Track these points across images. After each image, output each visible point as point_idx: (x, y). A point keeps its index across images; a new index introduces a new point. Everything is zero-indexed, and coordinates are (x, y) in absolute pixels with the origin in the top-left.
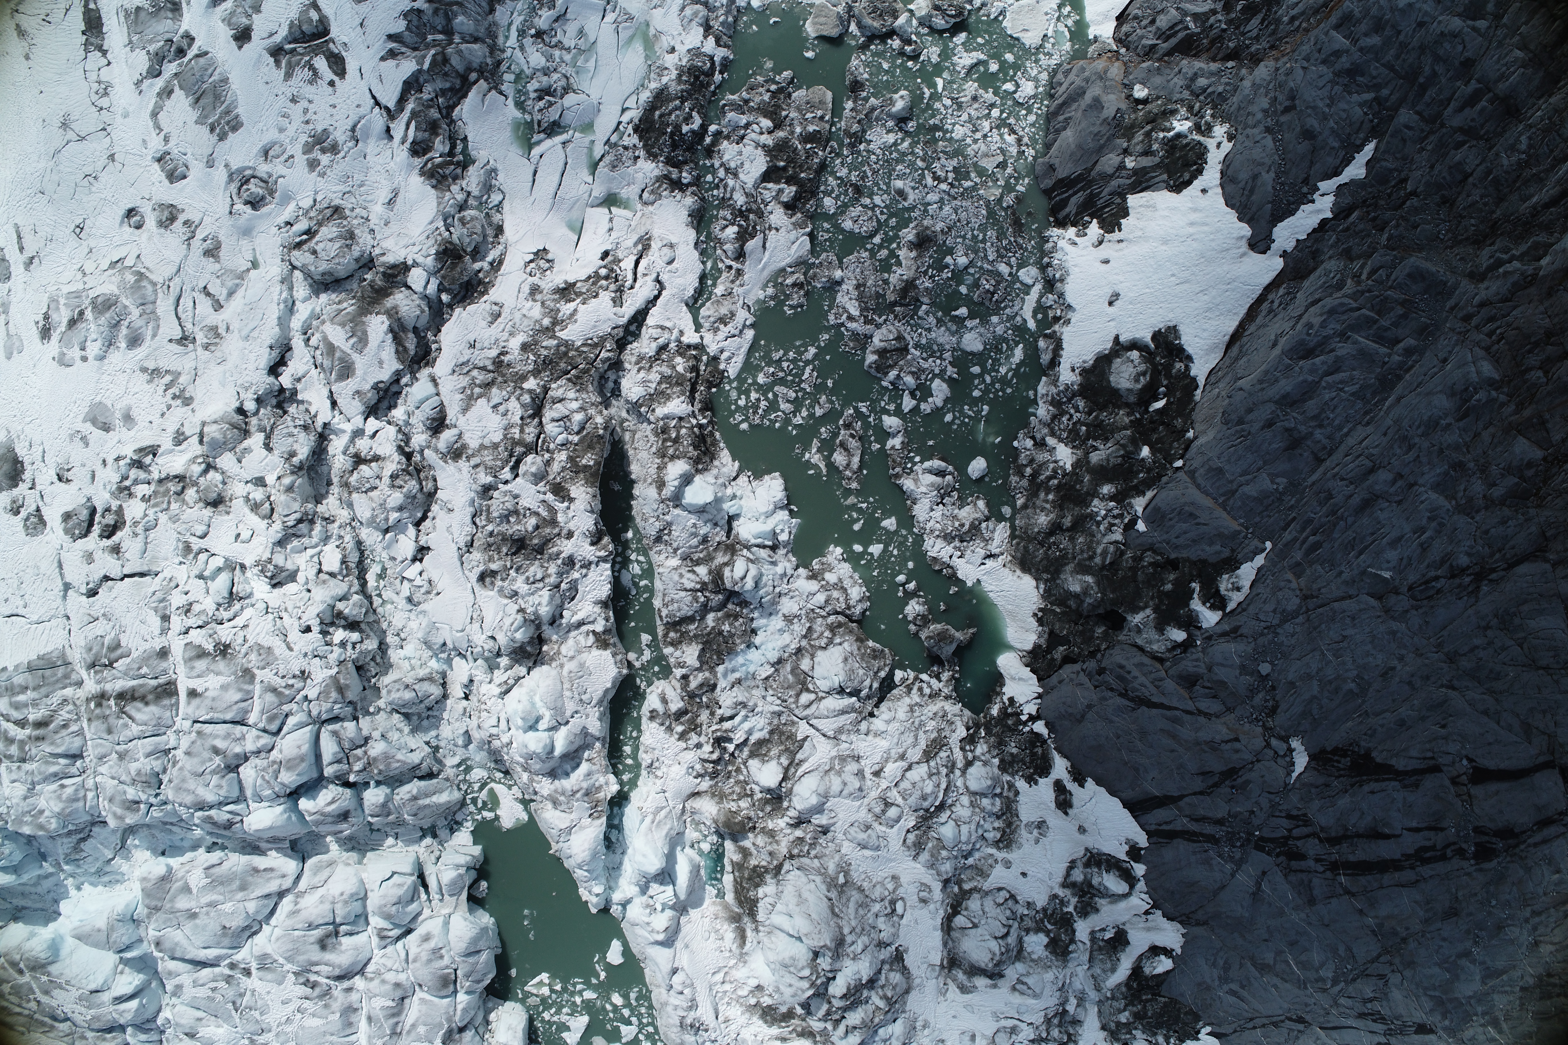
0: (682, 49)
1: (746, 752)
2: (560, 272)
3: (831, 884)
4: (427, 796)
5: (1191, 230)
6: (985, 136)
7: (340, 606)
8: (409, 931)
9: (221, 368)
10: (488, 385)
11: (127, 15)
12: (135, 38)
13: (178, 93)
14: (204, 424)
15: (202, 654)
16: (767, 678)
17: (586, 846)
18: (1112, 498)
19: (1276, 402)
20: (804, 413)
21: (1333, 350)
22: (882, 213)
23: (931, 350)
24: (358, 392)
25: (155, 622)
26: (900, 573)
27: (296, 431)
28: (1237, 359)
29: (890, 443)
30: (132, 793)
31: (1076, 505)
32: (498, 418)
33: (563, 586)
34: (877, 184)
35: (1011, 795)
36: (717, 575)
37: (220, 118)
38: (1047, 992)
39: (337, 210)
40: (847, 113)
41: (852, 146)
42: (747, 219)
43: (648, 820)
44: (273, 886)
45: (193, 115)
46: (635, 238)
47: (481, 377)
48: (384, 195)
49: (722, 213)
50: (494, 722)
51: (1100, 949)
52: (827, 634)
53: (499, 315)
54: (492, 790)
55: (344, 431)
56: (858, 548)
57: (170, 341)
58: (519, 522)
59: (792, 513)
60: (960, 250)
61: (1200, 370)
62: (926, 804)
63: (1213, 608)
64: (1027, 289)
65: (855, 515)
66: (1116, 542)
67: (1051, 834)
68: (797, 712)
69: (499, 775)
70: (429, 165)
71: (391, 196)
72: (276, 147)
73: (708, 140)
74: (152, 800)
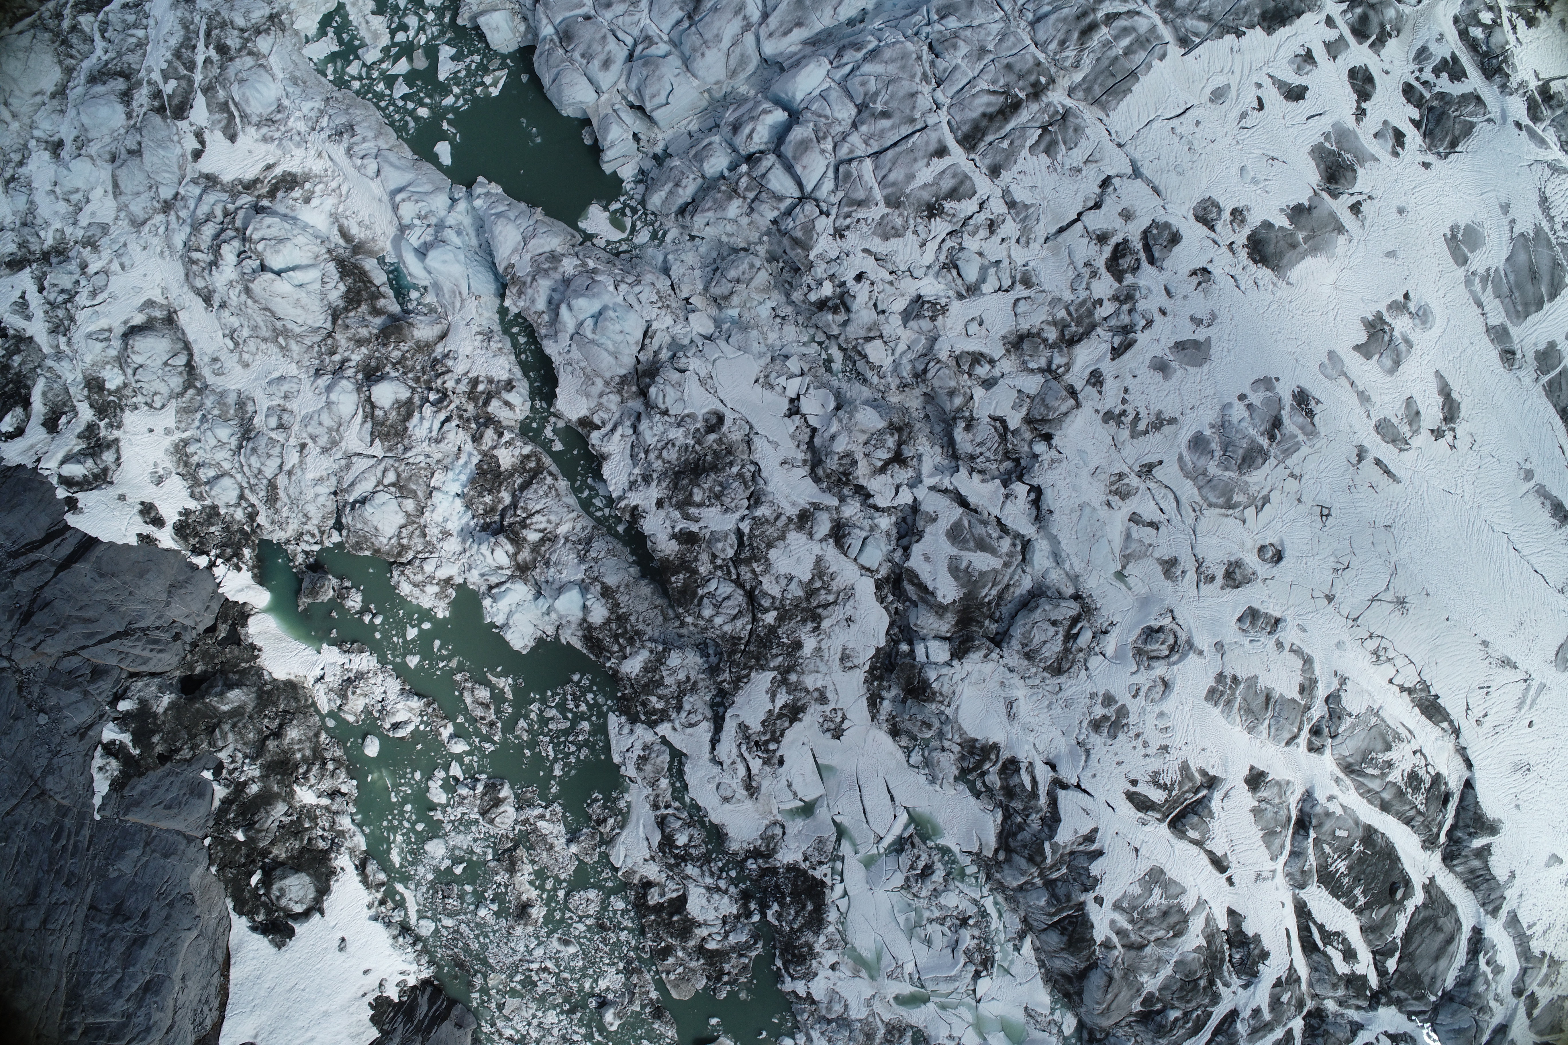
0: (824, 973)
1: (417, 400)
2: (811, 726)
3: (285, 332)
4: (671, 192)
5: (309, 1034)
6: (529, 1024)
7: (841, 317)
8: (631, 57)
9: (1092, 466)
10: (811, 593)
11: (1398, 737)
12: (1373, 720)
13: (1293, 693)
14: (1078, 405)
15: (954, 194)
16: (433, 474)
17: (501, 238)
18: (245, 784)
19: (148, 936)
20: (533, 716)
21: (128, 1000)
22: (571, 918)
23: (464, 824)
24: (935, 520)
25: (1020, 195)
26: (382, 623)
27: (978, 450)
28: (213, 949)
29: (450, 729)
30: (952, 23)
31: (272, 761)
32: (782, 571)
33: (642, 455)
34: (590, 940)
35: (197, 490)
36: (517, 541)
37: (1233, 694)
38: (83, 344)
39: (1057, 670)
40: (652, 987)
41: (629, 962)
42: (676, 857)
43: (465, 291)
44: (773, 21)
45: (1264, 681)
46: (763, 790)
47: (822, 597)
48: (1024, 708)
49: (703, 849)
50: (642, 297)
51: (65, 404)
52: (405, 541)
53: (842, 660)
54: (623, 231)
55: (931, 476)
56: (426, 626)
57: (1161, 462)
58: (711, 489)
59: (493, 625)
60: (490, 919)
61: (240, 925)
62: (250, 445)
63: (113, 742)
64: (421, 916)
65: (444, 652)
66: (221, 750)
67: (147, 477)
68: (391, 461)
69: (624, 247)
70: (993, 757)
71: (1014, 710)
72: (1157, 697)
73: (753, 906)
74: (928, 29)
